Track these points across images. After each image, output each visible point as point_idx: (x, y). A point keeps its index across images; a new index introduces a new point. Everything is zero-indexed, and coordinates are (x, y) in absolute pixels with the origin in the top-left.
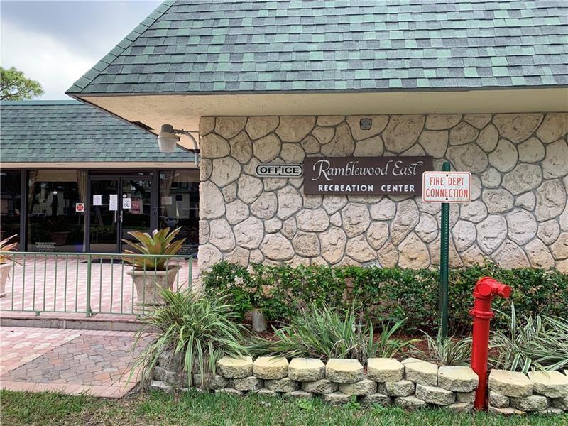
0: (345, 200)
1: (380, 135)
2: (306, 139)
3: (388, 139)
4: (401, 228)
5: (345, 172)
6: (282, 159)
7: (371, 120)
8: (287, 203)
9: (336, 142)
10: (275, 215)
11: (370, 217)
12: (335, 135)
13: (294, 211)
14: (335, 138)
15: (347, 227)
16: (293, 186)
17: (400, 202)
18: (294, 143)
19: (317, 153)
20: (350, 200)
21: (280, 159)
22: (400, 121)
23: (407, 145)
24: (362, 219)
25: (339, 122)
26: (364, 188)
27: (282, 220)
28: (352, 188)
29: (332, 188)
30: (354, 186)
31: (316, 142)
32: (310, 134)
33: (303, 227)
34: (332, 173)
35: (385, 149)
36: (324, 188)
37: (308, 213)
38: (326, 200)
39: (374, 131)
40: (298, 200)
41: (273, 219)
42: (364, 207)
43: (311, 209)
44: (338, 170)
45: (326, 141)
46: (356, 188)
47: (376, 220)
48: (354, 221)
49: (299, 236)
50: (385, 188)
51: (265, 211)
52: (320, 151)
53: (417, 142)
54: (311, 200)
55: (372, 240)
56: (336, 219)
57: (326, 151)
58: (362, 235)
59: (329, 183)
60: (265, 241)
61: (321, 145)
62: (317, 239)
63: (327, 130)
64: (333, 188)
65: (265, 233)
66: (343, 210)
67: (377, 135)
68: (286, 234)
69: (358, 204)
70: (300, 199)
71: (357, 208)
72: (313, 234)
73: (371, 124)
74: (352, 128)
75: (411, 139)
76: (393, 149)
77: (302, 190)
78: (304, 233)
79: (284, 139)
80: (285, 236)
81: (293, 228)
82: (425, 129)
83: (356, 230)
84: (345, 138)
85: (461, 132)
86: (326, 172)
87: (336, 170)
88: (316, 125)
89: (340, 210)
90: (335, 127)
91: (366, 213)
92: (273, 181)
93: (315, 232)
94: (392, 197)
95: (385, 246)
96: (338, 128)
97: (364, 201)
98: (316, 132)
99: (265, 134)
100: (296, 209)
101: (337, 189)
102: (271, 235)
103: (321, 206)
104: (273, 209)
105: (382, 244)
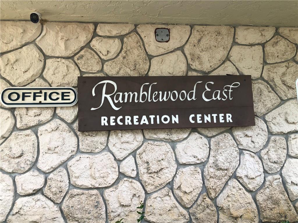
0: (140, 137)
1: (181, 49)
2: (82, 53)
3: (192, 55)
4: (218, 173)
5: (138, 98)
6: (45, 80)
7: (169, 30)
8: (52, 146)
9: (124, 58)
10: (34, 165)
11: (177, 160)
12: (122, 48)
13: (65, 158)
14: (123, 52)
15: (145, 177)
16: (62, 120)
17: (214, 136)
18: (64, 58)
19: (98, 72)
20: (147, 137)
21: (41, 81)
22: (206, 33)
23: (215, 62)
24: (164, 164)
25: (127, 32)
26: (166, 119)
27: (44, 173)
28: (149, 120)
29: (121, 120)
30: (152, 117)
31: (96, 57)
32: (88, 45)
33: (79, 182)
34: (120, 99)
35: (189, 68)
36: (109, 122)
37: (85, 160)
38: (113, 139)
39: (174, 43)
40: (71, 141)
41: (31, 172)
42: (167, 147)
43: (91, 153)
44: (129, 96)
45: (110, 56)
46: (155, 119)
47: (185, 165)
48: (154, 167)
49: (72, 196)
50: (195, 119)
51: (17, 160)
52: (102, 70)
53: (228, 58)
54: (90, 139)
55: (181, 194)
56: (128, 166)
57: (111, 69)
58: (166, 188)
59: (116, 114)
60: (15, 210)
61: (103, 62)
62: (101, 200)
63: (111, 41)
64: (123, 120)
65: (17, 196)
66: (138, 152)
67: (178, 49)
68: (51, 196)
69: (159, 143)
70: (74, 140)
71: (157, 148)
72: (95, 192)
73: (168, 35)
74: (145, 40)
75: (221, 54)
76: (199, 67)
77: (76, 125)
78: (80, 191)
79: (48, 53)
80: (50, 199)
81: (63, 185)
82: (235, 43)
83: (158, 181)
84: (136, 52)
85: (277, 47)
86: (112, 97)
87: (126, 94)
88: (95, 35)
89: (134, 153)
90: (121, 38)
91: (171, 155)
92: (32, 112)
93: (97, 188)
94: (203, 131)
95: (199, 202)
96: (125, 39)
97: (167, 137)
98: (95, 43)
99: (19, 44)
100: (68, 155)
101: (128, 121)
102: (27, 198)
103: (107, 148)
104: (29, 157)
105: (195, 198)
